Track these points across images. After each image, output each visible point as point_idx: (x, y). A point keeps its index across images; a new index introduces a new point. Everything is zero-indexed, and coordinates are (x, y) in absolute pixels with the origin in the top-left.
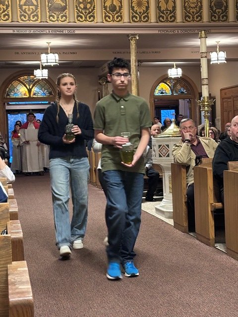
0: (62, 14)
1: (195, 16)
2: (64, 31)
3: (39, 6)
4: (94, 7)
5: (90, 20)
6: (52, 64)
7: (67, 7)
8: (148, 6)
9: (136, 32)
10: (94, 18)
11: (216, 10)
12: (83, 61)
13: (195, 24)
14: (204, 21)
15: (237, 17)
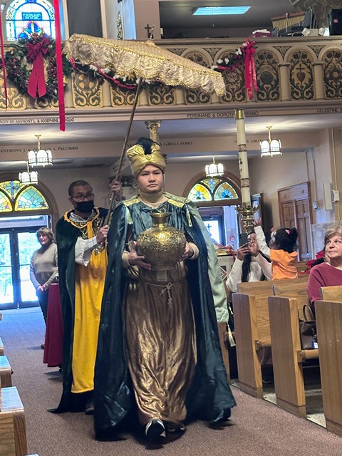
1: (236, 95)
4: (99, 87)
5: (94, 103)
6: (44, 165)
9: (157, 118)
10: (99, 101)
11: (263, 86)
12: (87, 158)
13: (237, 104)
14: (248, 100)
15: (292, 94)
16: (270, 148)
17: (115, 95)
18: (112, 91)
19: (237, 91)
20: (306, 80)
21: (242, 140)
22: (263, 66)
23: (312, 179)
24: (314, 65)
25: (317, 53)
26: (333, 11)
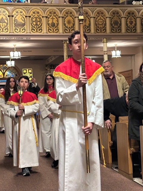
0: (23, 28)
1: (102, 30)
2: (24, 38)
3: (9, 23)
4: (42, 24)
5: (40, 32)
6: (17, 58)
7: (26, 24)
8: (74, 23)
9: (67, 39)
10: (42, 30)
11: (114, 26)
12: (36, 56)
13: (102, 34)
14: (107, 32)
15: (127, 30)
17: (49, 28)
19: (102, 28)
20: (133, 24)
22: (114, 17)
24: (137, 18)
25: (139, 12)
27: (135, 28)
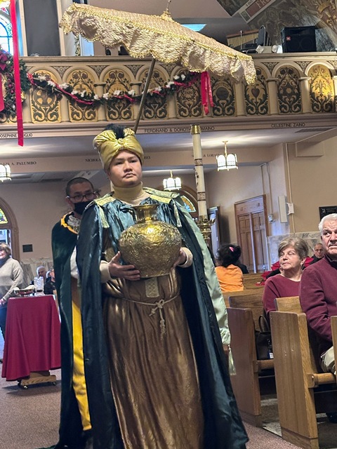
1: (192, 110)
2: (17, 135)
4: (57, 102)
6: (2, 179)
10: (57, 116)
11: (218, 101)
12: (46, 173)
13: (193, 119)
14: (204, 115)
15: (247, 109)
16: (227, 162)
17: (73, 110)
18: (70, 106)
19: (193, 107)
20: (261, 96)
21: (198, 155)
22: (218, 83)
23: (267, 192)
24: (268, 82)
25: (271, 69)
26: (286, 28)
27: (266, 104)
